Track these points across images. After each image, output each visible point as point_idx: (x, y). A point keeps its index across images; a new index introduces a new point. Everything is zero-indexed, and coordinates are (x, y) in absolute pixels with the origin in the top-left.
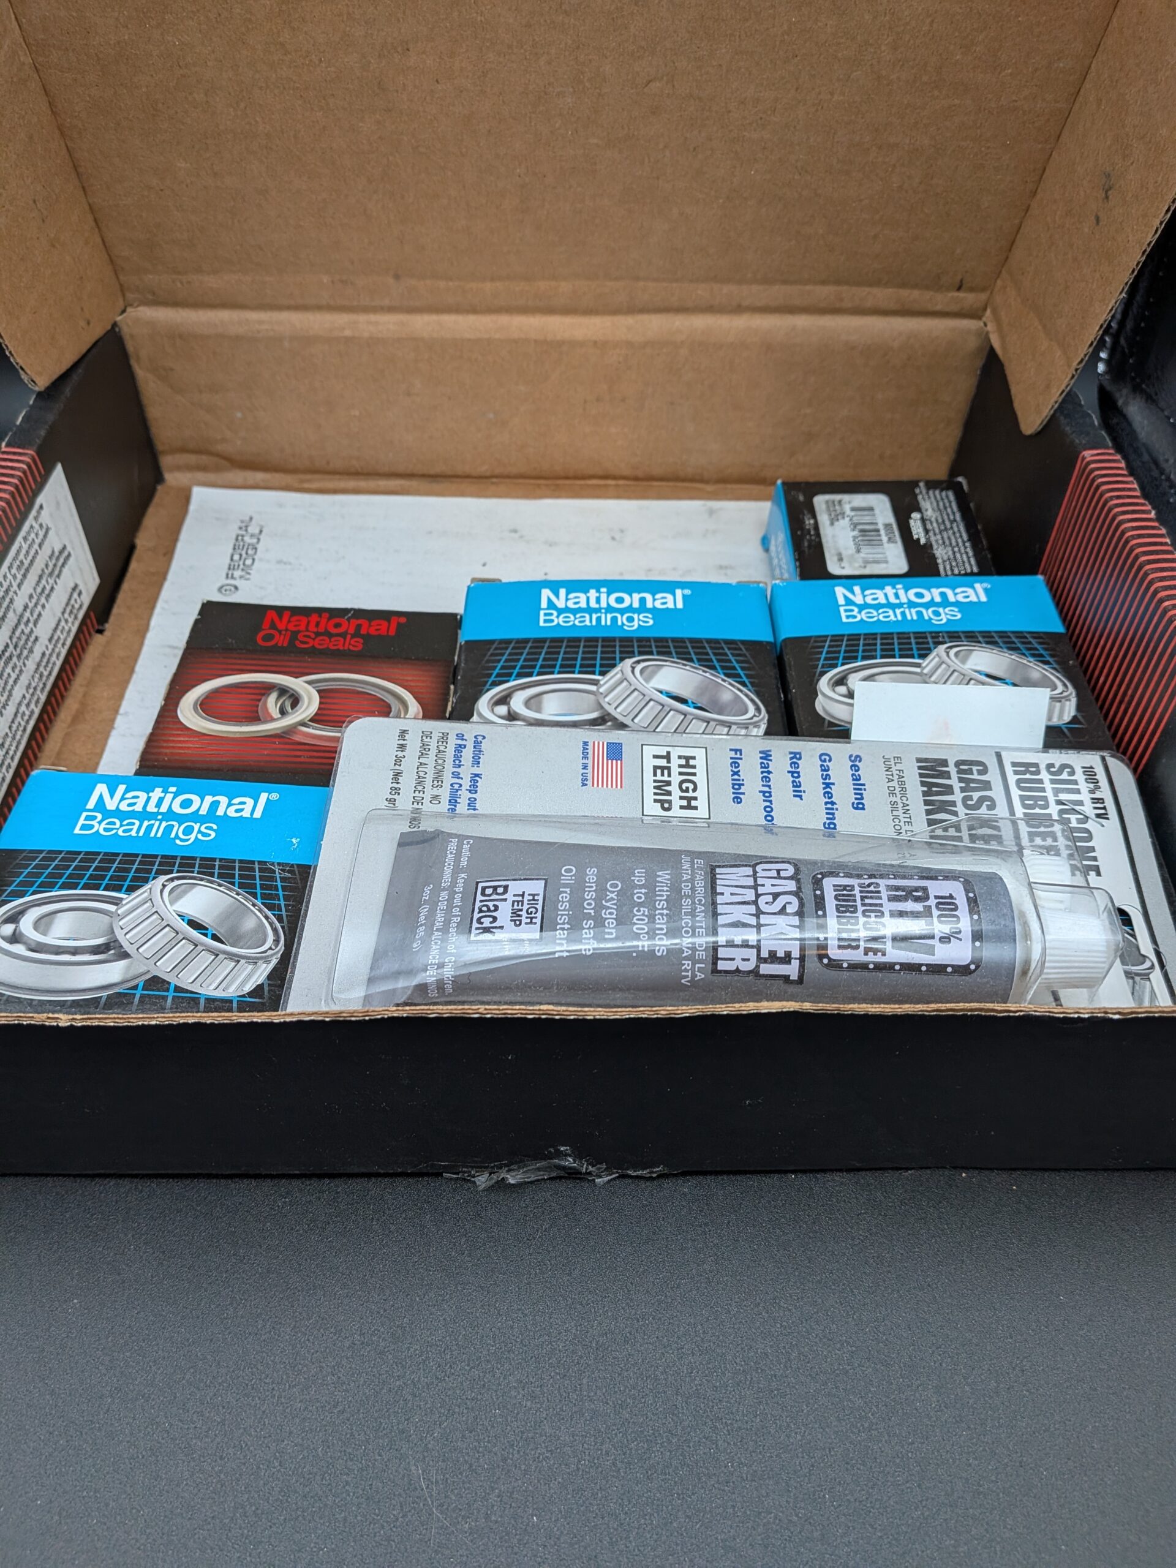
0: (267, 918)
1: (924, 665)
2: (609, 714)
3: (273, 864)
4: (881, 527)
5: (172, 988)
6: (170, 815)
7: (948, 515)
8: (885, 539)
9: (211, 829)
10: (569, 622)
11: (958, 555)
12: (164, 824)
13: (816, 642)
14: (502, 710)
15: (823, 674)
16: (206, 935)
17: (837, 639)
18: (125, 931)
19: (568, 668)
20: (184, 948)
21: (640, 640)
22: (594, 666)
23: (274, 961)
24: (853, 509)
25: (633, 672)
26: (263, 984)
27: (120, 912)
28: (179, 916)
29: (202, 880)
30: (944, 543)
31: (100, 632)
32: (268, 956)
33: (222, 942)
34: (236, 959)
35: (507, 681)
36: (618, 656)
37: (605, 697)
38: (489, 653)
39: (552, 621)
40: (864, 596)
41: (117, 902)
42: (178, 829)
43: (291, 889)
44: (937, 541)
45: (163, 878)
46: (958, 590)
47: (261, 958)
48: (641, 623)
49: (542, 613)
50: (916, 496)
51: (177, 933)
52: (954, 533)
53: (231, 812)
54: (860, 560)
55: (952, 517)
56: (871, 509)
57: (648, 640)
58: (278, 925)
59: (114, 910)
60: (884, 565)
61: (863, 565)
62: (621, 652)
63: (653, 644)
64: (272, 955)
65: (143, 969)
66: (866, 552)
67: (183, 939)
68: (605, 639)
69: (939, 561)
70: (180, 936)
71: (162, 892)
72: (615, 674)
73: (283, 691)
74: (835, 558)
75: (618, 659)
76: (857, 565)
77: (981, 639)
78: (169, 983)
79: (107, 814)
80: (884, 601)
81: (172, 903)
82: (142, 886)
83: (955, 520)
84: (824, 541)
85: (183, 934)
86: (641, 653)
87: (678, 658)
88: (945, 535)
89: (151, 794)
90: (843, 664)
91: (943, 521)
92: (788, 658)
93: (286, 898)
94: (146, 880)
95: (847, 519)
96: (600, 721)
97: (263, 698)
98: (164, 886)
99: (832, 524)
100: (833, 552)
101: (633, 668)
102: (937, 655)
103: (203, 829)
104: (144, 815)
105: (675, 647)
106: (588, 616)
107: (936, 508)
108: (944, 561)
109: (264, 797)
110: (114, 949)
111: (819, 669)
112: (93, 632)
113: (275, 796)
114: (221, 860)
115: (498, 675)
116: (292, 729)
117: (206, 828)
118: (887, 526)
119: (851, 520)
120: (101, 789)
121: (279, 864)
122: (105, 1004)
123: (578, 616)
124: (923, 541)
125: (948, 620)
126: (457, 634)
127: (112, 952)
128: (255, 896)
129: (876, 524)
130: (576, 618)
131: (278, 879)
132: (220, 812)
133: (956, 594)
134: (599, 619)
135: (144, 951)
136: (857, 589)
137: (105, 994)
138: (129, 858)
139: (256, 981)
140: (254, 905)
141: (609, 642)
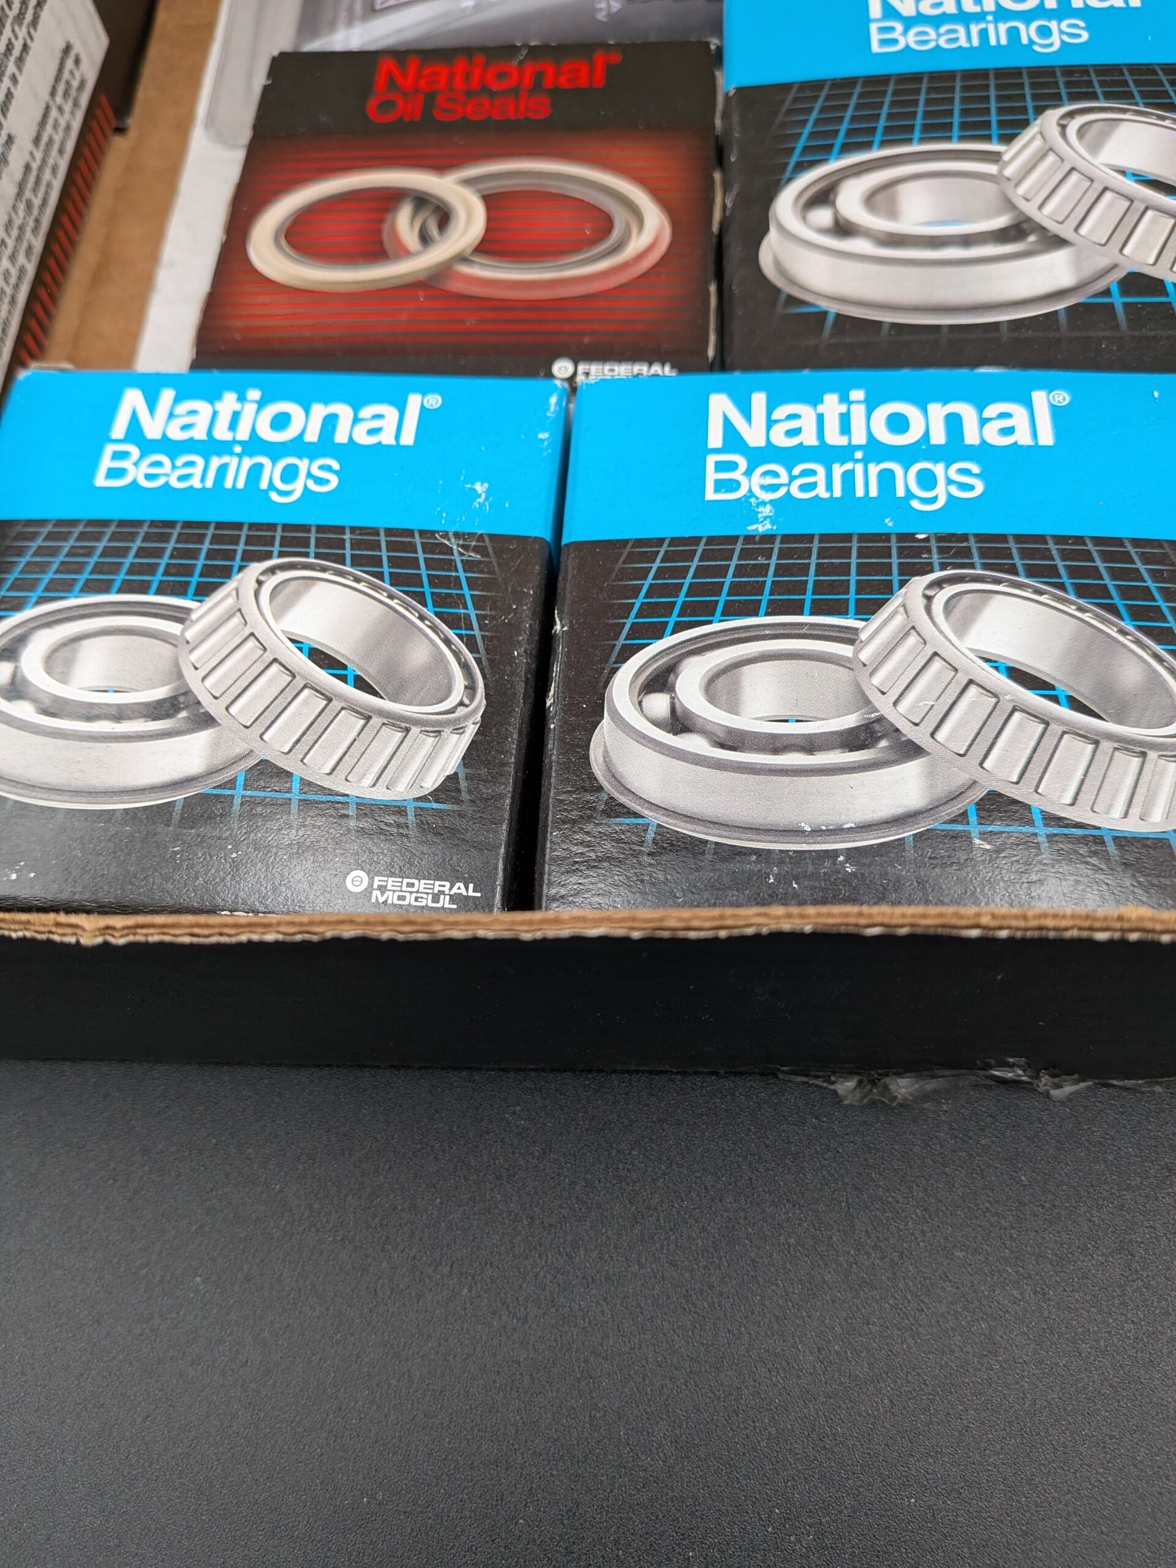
0: (448, 642)
2: (1028, 220)
3: (446, 535)
6: (254, 445)
9: (328, 468)
10: (926, 42)
12: (247, 463)
14: (823, 216)
16: (343, 679)
18: (202, 672)
19: (937, 129)
20: (307, 706)
21: (1068, 71)
22: (987, 125)
23: (471, 730)
25: (1063, 134)
26: (456, 774)
27: (189, 635)
28: (293, 641)
29: (324, 569)
32: (459, 719)
33: (375, 693)
34: (404, 724)
35: (824, 161)
36: (1030, 104)
37: (1017, 185)
38: (785, 108)
39: (895, 41)
41: (180, 616)
42: (272, 472)
43: (485, 585)
45: (256, 568)
47: (447, 723)
48: (1065, 38)
49: (873, 27)
51: (294, 676)
53: (362, 438)
57: (1083, 70)
58: (470, 657)
59: (178, 633)
62: (1035, 97)
63: (1094, 78)
64: (466, 717)
65: (239, 748)
67: (305, 686)
68: (1001, 73)
70: (299, 683)
71: (257, 594)
72: (1029, 141)
73: (421, 200)
75: (1031, 111)
78: (289, 775)
79: (148, 447)
82: (221, 584)
85: (303, 677)
86: (1074, 97)
87: (1147, 105)
89: (218, 406)
93: (478, 603)
94: (226, 573)
96: (1013, 233)
97: (389, 217)
98: (260, 583)
101: (1063, 127)
103: (315, 471)
104: (210, 447)
105: (1137, 83)
106: (961, 30)
109: (414, 402)
110: (187, 707)
113: (434, 401)
114: (353, 530)
115: (806, 150)
116: (444, 270)
117: (321, 468)
120: (133, 399)
121: (457, 535)
122: (182, 818)
123: (943, 30)
127: (183, 714)
128: (421, 598)
130: (939, 35)
131: (460, 566)
132: (341, 437)
134: (983, 34)
135: (241, 711)
137: (179, 797)
138: (194, 530)
139: (443, 770)
140: (422, 618)
141: (1008, 77)
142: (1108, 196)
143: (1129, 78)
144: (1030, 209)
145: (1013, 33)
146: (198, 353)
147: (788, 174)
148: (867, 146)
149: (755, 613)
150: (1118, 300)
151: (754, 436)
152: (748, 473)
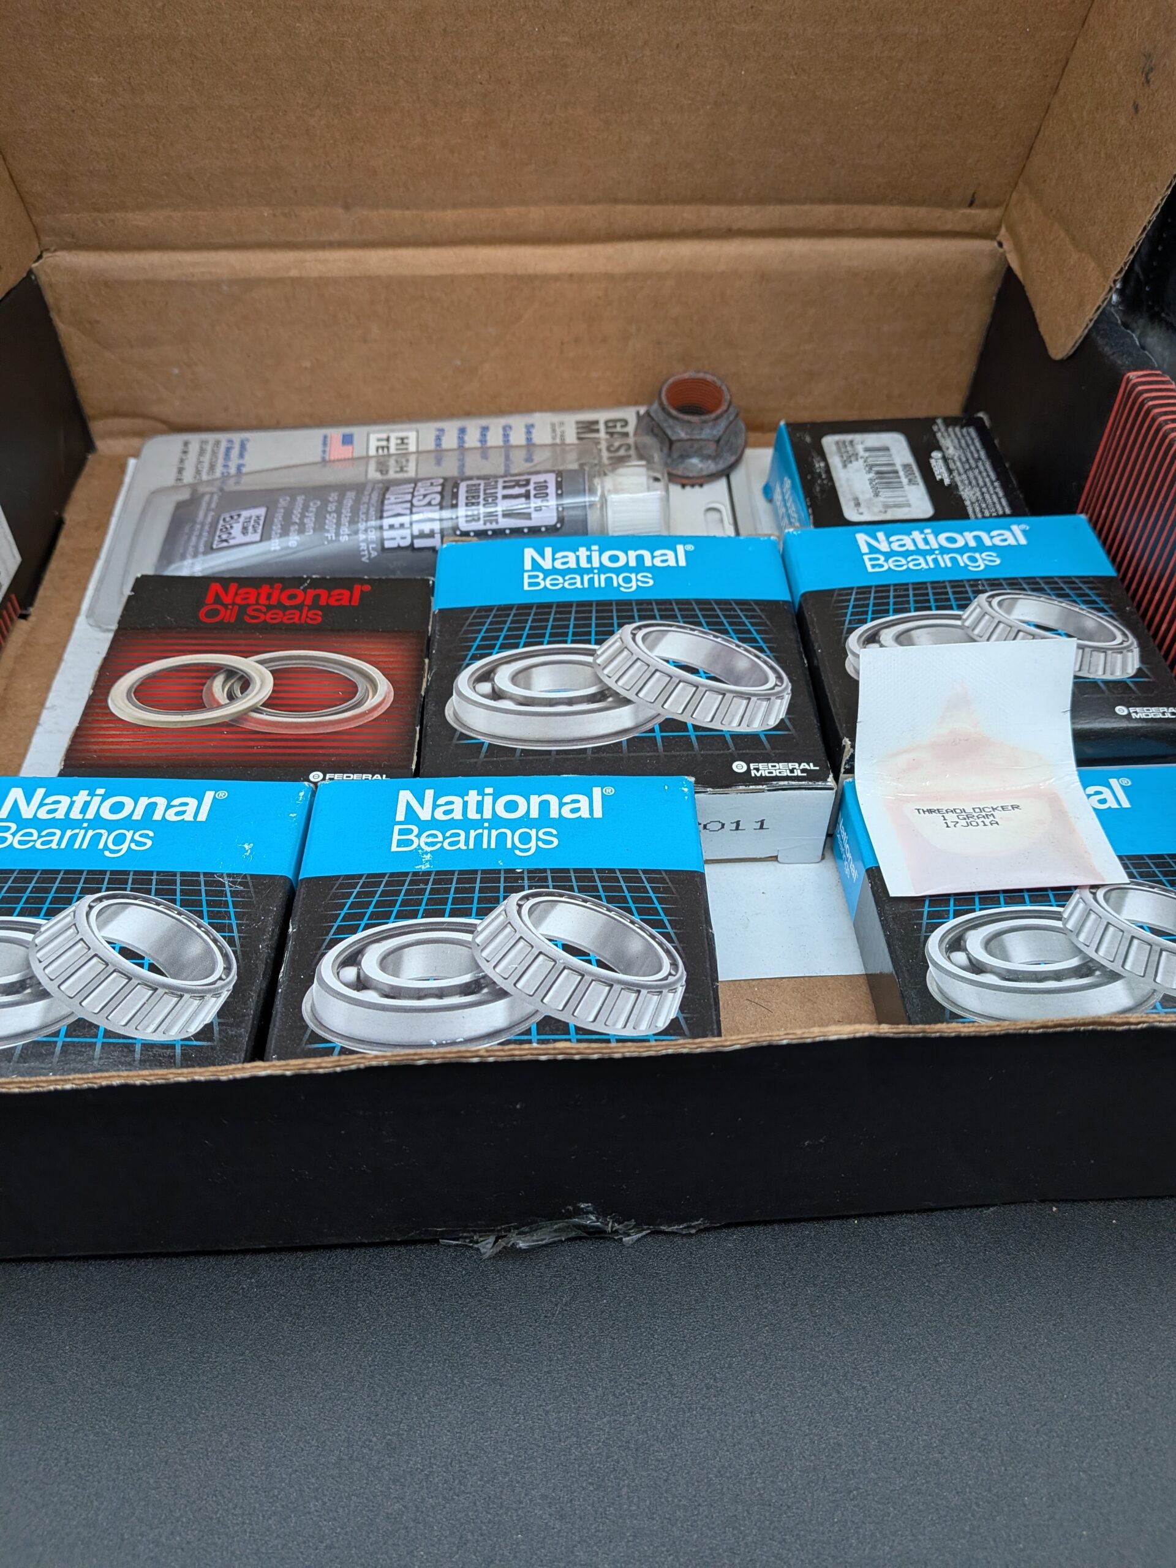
0: (215, 941)
1: (964, 617)
3: (221, 876)
4: (899, 468)
5: (101, 1033)
6: (98, 822)
7: (972, 453)
8: (905, 481)
9: (146, 836)
10: (557, 585)
11: (987, 496)
12: (90, 833)
13: (840, 595)
15: (851, 631)
16: (141, 965)
17: (864, 591)
19: (559, 636)
20: (115, 982)
21: (640, 603)
22: (589, 633)
23: (225, 995)
24: (867, 450)
25: (634, 639)
26: (212, 1023)
27: (37, 941)
28: (109, 943)
29: (136, 898)
30: (970, 483)
31: (24, 617)
32: (217, 988)
33: (162, 974)
36: (615, 621)
38: (468, 622)
39: (538, 584)
40: (890, 543)
41: (33, 929)
42: (107, 839)
43: (244, 905)
44: (962, 481)
45: (89, 898)
46: (993, 533)
47: (209, 991)
48: (640, 584)
49: (526, 575)
50: (934, 434)
51: (107, 965)
52: (980, 473)
53: (171, 816)
54: (880, 505)
55: (976, 456)
56: (887, 449)
57: (649, 602)
58: (229, 950)
59: (30, 940)
60: (906, 509)
61: (883, 510)
62: (618, 617)
63: (655, 607)
64: (222, 987)
65: (66, 1011)
66: (886, 495)
67: (114, 971)
68: (599, 603)
69: (967, 503)
70: (111, 968)
72: (613, 643)
73: (231, 673)
74: (852, 504)
75: (616, 625)
76: (876, 510)
77: (1025, 586)
78: (97, 1027)
79: (23, 823)
80: (912, 548)
81: (100, 928)
82: (64, 909)
83: (980, 459)
84: (837, 485)
85: (114, 965)
86: (641, 618)
87: (685, 622)
88: (971, 474)
90: (873, 619)
91: (967, 460)
92: (811, 616)
93: (238, 916)
94: (69, 902)
95: (861, 461)
97: (209, 682)
98: (91, 907)
99: (845, 466)
100: (849, 496)
101: (634, 635)
102: (979, 605)
103: (137, 837)
104: (67, 823)
105: (680, 610)
106: (578, 578)
107: (958, 446)
108: (972, 503)
109: (209, 796)
110: (31, 986)
111: (846, 626)
112: (15, 617)
113: (223, 795)
114: (158, 873)
116: (243, 716)
117: (141, 836)
118: (906, 467)
119: (865, 461)
120: (16, 794)
121: (229, 875)
122: (20, 1056)
123: (567, 578)
124: (947, 482)
125: (986, 565)
126: (430, 602)
127: (28, 991)
128: (200, 915)
129: (893, 465)
130: (565, 581)
131: (229, 894)
132: (157, 816)
133: (992, 538)
134: (591, 580)
135: (67, 988)
136: (881, 535)
137: (20, 1043)
138: (49, 875)
139: (203, 1020)
140: (199, 926)
141: (604, 606)
142: (658, 674)
143: (675, 607)
144: (610, 683)
145: (609, 580)
146: (65, 766)
147: (467, 661)
148: (516, 646)
149: (416, 917)
150: (658, 734)
151: (424, 814)
152: (418, 836)
